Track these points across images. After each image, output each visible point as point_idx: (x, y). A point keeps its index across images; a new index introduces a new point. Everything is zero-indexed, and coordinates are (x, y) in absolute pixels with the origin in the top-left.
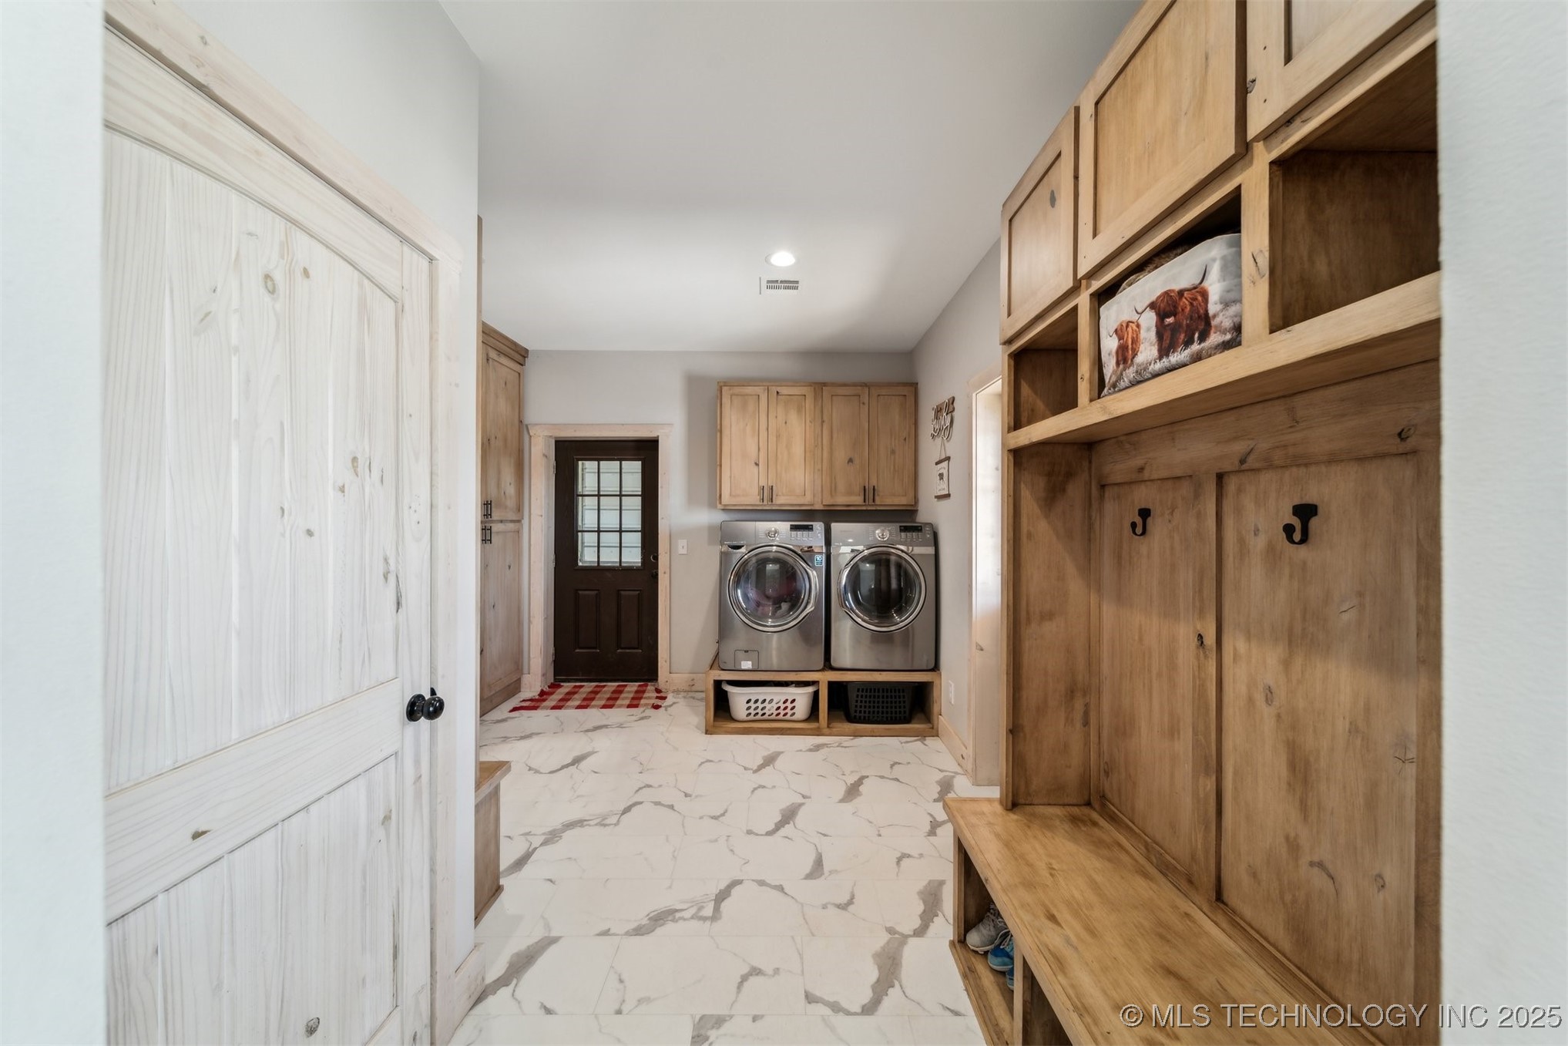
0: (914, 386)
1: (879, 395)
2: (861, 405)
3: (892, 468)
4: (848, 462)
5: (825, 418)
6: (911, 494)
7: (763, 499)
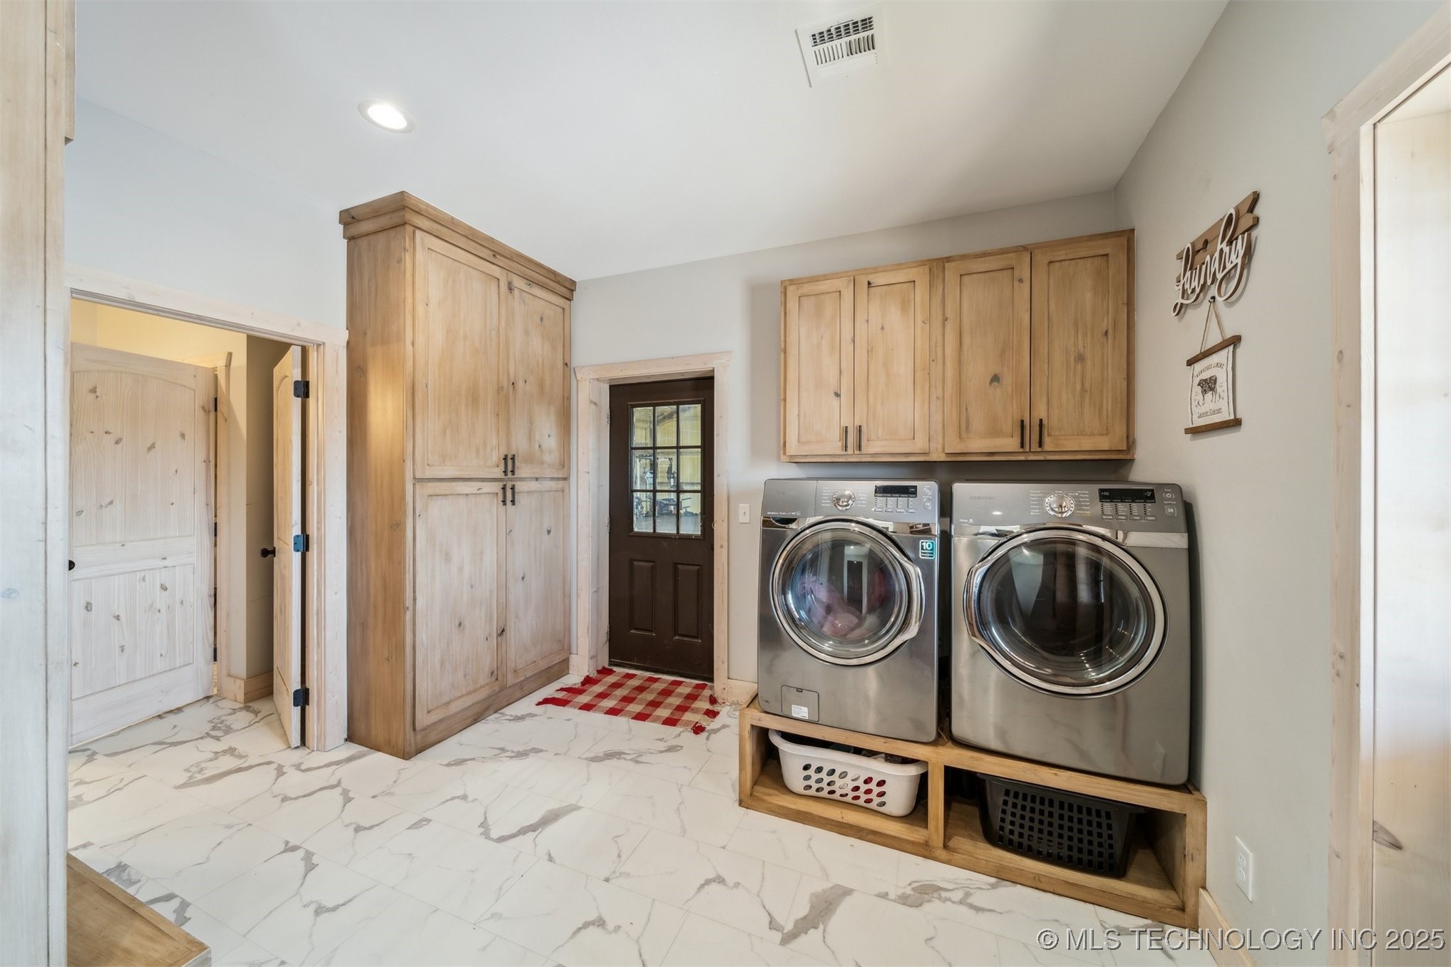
0: (1127, 239)
1: (1051, 262)
2: (1016, 284)
3: (1078, 386)
4: (992, 381)
5: (949, 313)
6: (1120, 430)
7: (846, 447)
